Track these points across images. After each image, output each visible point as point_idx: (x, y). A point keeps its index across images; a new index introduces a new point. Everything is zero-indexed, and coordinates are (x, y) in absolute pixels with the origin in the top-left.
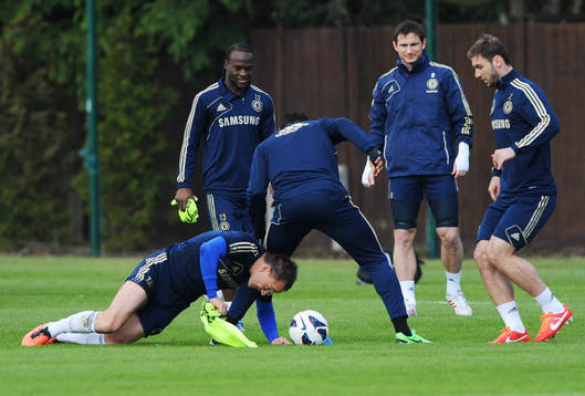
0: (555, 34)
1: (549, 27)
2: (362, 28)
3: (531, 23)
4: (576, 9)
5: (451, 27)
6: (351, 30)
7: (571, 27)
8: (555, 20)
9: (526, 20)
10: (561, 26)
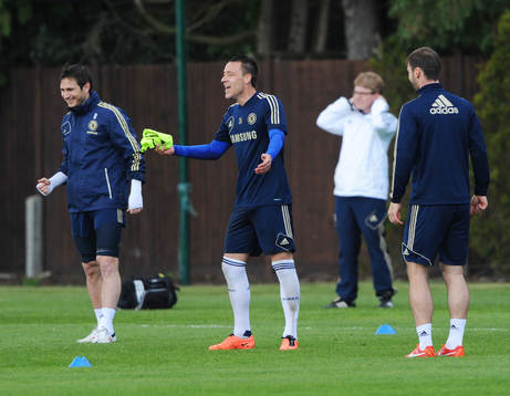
0: (300, 70)
1: (294, 64)
2: (117, 66)
3: (277, 61)
5: (201, 65)
6: (105, 68)
7: (316, 64)
8: (300, 58)
9: (272, 57)
10: (306, 63)
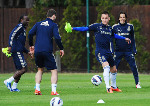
0: (12, 11)
1: (10, 10)
3: (5, 8)
4: (17, 4)
7: (16, 9)
8: (12, 7)
9: (4, 7)
10: (13, 9)
